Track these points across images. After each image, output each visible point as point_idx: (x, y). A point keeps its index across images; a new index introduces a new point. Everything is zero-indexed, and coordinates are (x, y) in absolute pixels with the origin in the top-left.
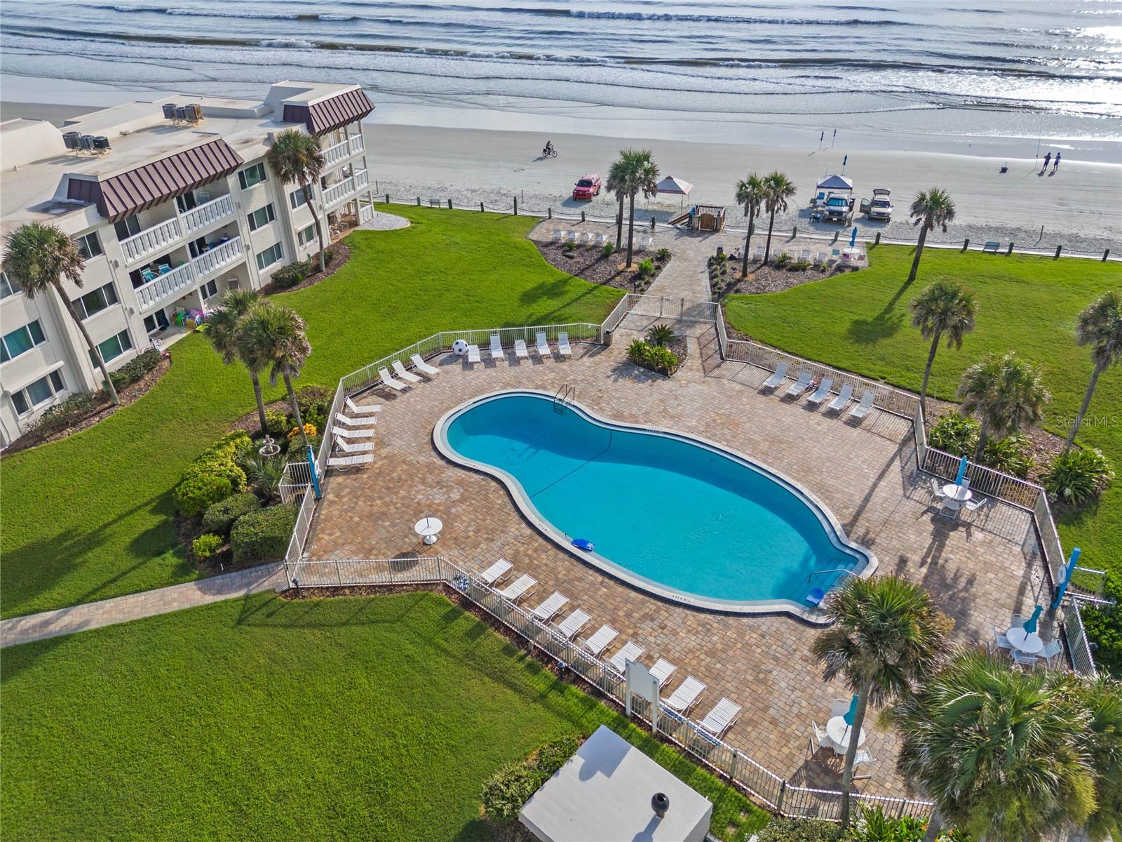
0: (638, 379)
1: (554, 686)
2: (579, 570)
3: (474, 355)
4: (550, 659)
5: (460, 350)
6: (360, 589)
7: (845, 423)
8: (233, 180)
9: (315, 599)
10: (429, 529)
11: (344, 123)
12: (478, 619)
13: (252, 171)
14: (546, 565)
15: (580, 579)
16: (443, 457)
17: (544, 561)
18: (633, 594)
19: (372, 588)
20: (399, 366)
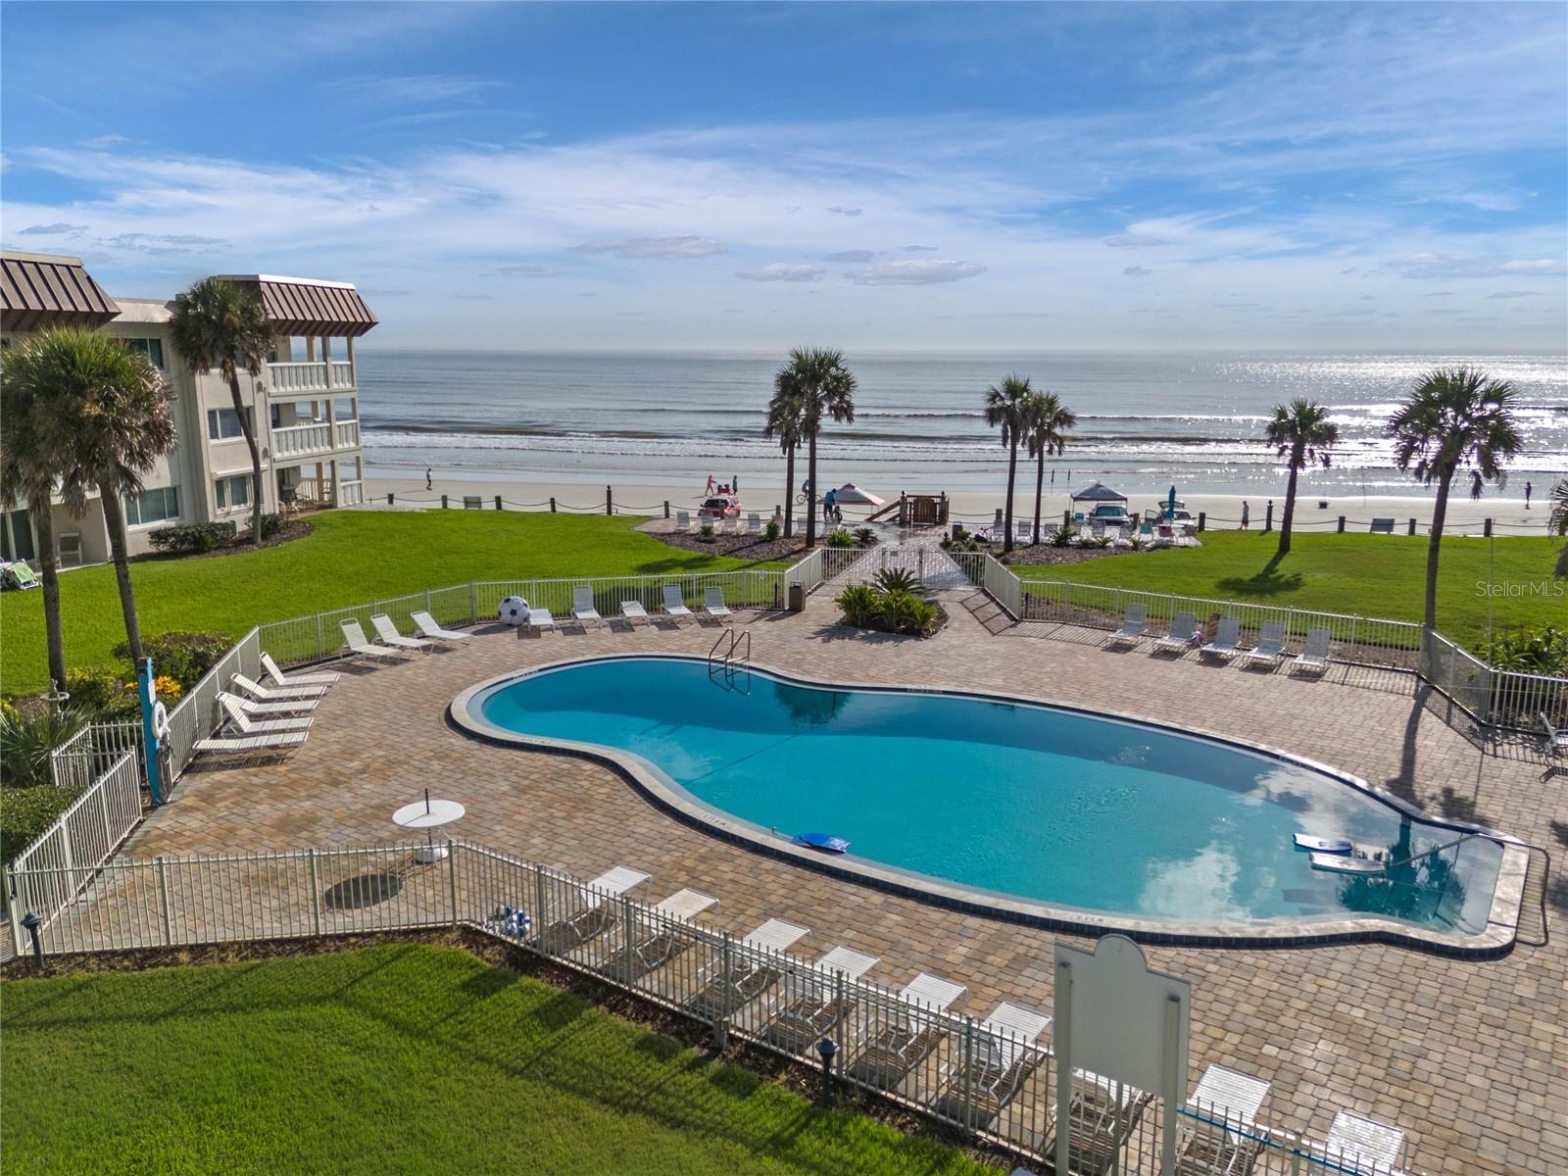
0: (870, 639)
1: (806, 1121)
2: (820, 885)
3: (540, 617)
4: (782, 1062)
5: (514, 613)
6: (223, 950)
7: (1290, 676)
9: (81, 975)
10: (430, 818)
11: (323, 329)
12: (558, 990)
14: (734, 881)
15: (830, 902)
16: (471, 735)
17: (730, 876)
18: (973, 922)
19: (261, 947)
20: (384, 624)
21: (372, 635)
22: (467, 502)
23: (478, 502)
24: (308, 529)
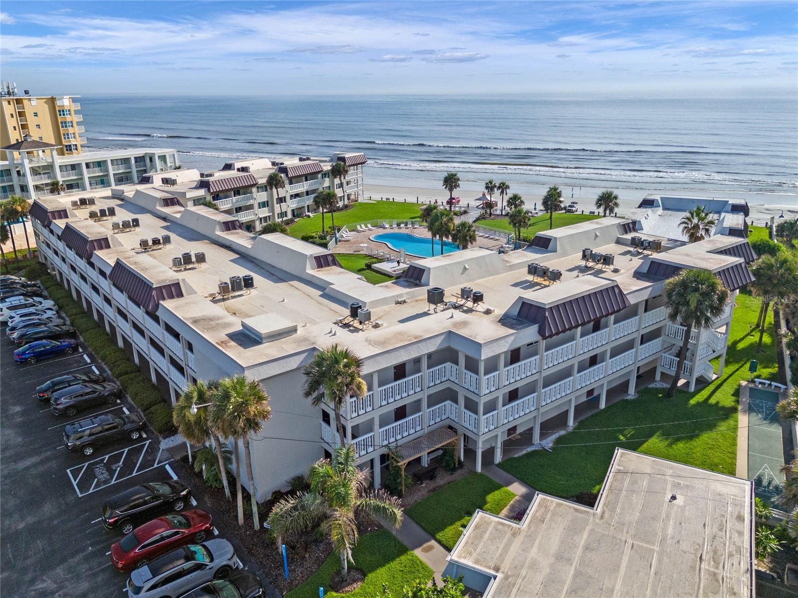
3: (387, 226)
8: (320, 176)
11: (357, 164)
13: (325, 174)
20: (363, 226)
21: (361, 227)
22: (387, 199)
23: (389, 199)
24: (353, 206)
